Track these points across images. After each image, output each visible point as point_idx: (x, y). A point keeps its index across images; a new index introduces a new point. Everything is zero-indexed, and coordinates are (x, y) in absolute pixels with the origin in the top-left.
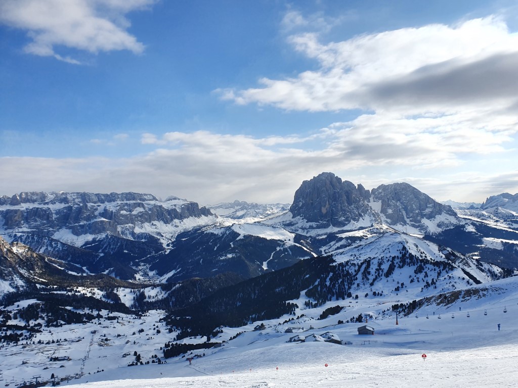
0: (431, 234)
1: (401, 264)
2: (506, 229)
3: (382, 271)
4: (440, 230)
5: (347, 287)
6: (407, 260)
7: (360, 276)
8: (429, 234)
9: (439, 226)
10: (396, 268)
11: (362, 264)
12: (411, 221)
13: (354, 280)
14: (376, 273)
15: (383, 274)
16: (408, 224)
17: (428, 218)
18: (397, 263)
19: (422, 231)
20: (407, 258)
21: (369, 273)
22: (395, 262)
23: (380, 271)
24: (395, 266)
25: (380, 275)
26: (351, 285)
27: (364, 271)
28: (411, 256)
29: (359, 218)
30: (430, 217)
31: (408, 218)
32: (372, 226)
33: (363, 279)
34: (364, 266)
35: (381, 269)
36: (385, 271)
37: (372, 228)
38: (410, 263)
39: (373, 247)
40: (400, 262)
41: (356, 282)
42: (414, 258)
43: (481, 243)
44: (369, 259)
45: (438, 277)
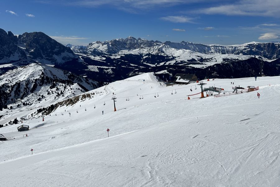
0: (59, 64)
1: (41, 84)
2: (99, 60)
3: (29, 89)
4: (64, 61)
5: (3, 102)
6: (45, 81)
7: (13, 94)
8: (58, 64)
9: (63, 59)
10: (38, 86)
11: (14, 85)
12: (46, 56)
13: (9, 96)
14: (24, 90)
15: (29, 91)
16: (44, 58)
17: (56, 55)
18: (38, 83)
19: (53, 63)
20: (45, 79)
21: (19, 91)
22: (37, 82)
23: (27, 89)
24: (37, 85)
25: (27, 91)
26: (7, 100)
27: (16, 90)
28: (47, 78)
29: (10, 55)
30: (58, 53)
31: (44, 54)
32: (20, 60)
33: (15, 95)
34: (16, 87)
35: (27, 88)
36: (30, 89)
37: (20, 61)
38: (47, 82)
39: (22, 74)
40: (41, 82)
41: (10, 98)
42: (49, 79)
43: (87, 68)
44: (19, 82)
45: (64, 90)
